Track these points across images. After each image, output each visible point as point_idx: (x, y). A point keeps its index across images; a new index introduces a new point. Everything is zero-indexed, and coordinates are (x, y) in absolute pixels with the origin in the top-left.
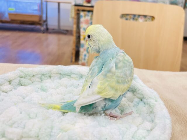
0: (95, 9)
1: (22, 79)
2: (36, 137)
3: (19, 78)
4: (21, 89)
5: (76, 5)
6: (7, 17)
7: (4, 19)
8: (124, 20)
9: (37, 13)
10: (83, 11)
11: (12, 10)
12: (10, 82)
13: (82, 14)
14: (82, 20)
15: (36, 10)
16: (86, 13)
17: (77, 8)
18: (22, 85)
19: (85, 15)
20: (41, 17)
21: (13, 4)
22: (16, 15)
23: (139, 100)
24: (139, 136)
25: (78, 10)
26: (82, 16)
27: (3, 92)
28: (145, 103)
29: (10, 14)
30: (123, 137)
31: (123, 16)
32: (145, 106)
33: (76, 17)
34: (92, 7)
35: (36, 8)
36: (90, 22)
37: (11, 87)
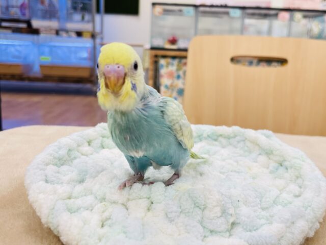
5: (153, 49)
10: (164, 57)
13: (162, 62)
15: (85, 59)
16: (169, 60)
18: (103, 148)
19: (168, 64)
23: (277, 164)
24: (283, 202)
25: (156, 56)
26: (162, 66)
27: (83, 155)
28: (287, 169)
30: (260, 201)
32: (287, 172)
34: (179, 50)
35: (85, 55)
36: (176, 75)
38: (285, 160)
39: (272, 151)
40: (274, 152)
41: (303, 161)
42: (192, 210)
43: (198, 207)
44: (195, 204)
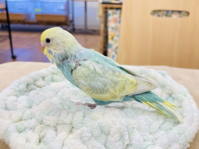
0: (124, 7)
1: (54, 75)
2: (69, 124)
3: (51, 75)
4: (54, 85)
5: (104, 3)
6: (33, 18)
7: (31, 21)
8: (155, 17)
9: (64, 13)
10: (112, 8)
11: (38, 10)
12: (43, 78)
13: (110, 12)
14: (110, 18)
15: (62, 10)
16: (114, 11)
17: (105, 6)
18: (54, 81)
19: (114, 13)
20: (67, 17)
21: (39, 4)
22: (42, 16)
23: (168, 95)
24: (166, 127)
25: (106, 8)
26: (110, 14)
27: (38, 87)
28: (174, 99)
29: (37, 15)
30: (149, 127)
31: (155, 12)
32: (174, 102)
33: (103, 16)
34: (121, 4)
35: (62, 7)
36: (118, 20)
37: (44, 82)
38: (173, 93)
39: (165, 86)
40: (166, 87)
41: (185, 96)
42: (99, 136)
43: (104, 133)
44: (102, 131)
